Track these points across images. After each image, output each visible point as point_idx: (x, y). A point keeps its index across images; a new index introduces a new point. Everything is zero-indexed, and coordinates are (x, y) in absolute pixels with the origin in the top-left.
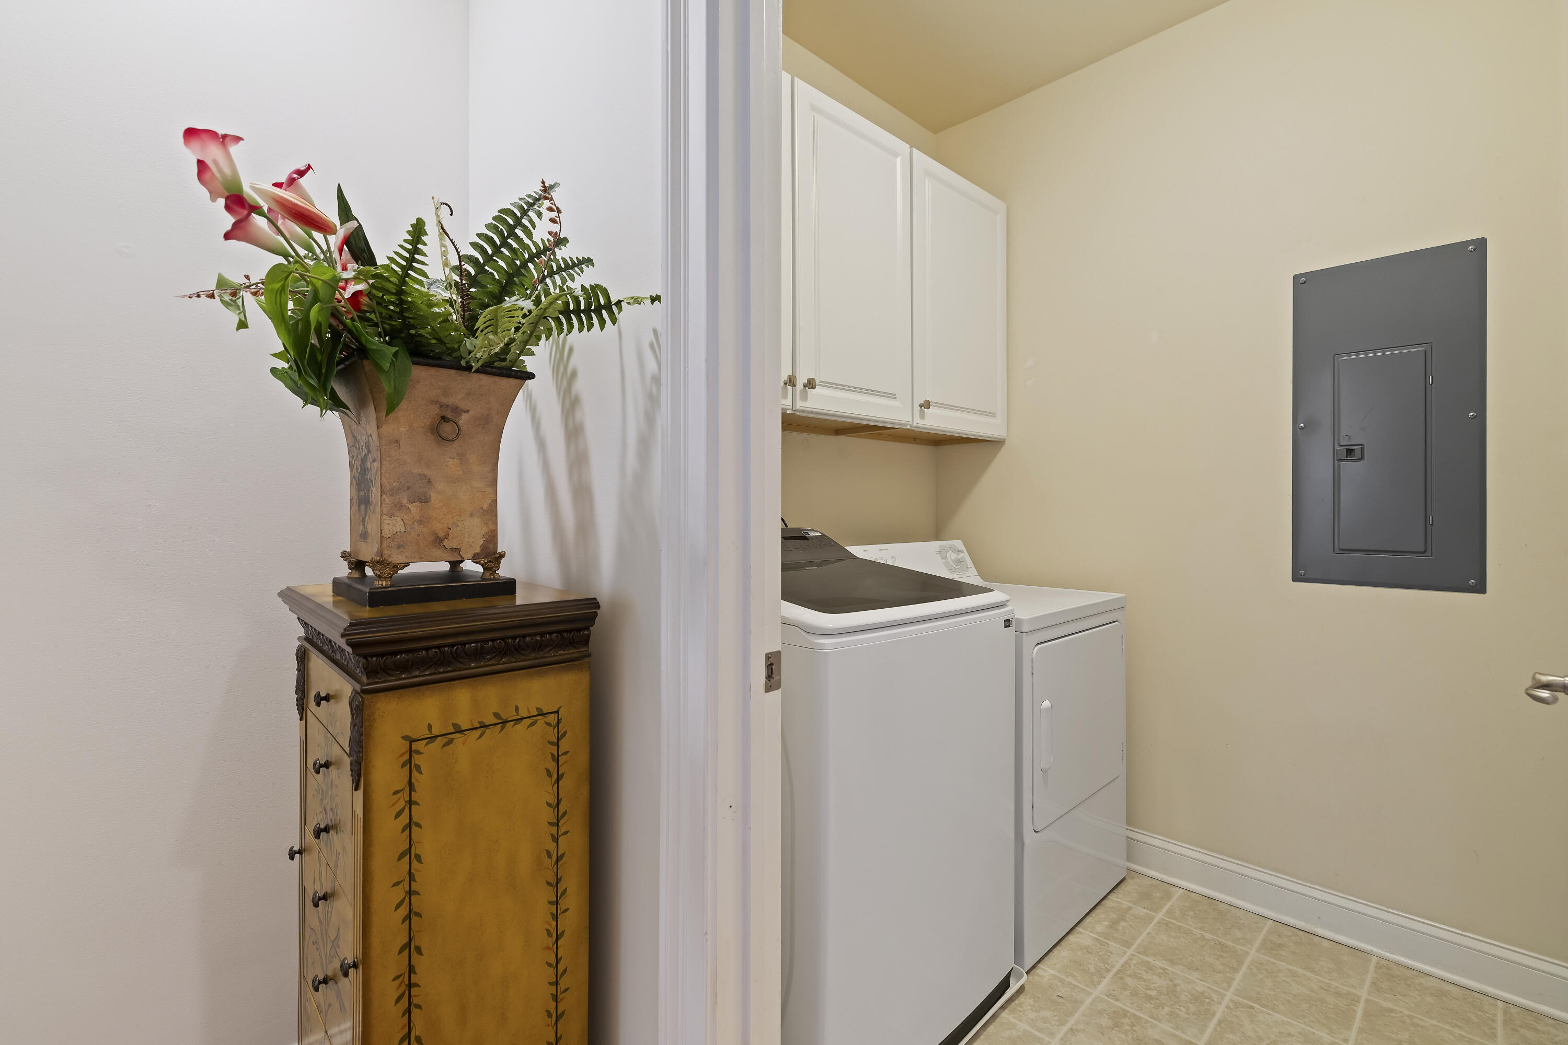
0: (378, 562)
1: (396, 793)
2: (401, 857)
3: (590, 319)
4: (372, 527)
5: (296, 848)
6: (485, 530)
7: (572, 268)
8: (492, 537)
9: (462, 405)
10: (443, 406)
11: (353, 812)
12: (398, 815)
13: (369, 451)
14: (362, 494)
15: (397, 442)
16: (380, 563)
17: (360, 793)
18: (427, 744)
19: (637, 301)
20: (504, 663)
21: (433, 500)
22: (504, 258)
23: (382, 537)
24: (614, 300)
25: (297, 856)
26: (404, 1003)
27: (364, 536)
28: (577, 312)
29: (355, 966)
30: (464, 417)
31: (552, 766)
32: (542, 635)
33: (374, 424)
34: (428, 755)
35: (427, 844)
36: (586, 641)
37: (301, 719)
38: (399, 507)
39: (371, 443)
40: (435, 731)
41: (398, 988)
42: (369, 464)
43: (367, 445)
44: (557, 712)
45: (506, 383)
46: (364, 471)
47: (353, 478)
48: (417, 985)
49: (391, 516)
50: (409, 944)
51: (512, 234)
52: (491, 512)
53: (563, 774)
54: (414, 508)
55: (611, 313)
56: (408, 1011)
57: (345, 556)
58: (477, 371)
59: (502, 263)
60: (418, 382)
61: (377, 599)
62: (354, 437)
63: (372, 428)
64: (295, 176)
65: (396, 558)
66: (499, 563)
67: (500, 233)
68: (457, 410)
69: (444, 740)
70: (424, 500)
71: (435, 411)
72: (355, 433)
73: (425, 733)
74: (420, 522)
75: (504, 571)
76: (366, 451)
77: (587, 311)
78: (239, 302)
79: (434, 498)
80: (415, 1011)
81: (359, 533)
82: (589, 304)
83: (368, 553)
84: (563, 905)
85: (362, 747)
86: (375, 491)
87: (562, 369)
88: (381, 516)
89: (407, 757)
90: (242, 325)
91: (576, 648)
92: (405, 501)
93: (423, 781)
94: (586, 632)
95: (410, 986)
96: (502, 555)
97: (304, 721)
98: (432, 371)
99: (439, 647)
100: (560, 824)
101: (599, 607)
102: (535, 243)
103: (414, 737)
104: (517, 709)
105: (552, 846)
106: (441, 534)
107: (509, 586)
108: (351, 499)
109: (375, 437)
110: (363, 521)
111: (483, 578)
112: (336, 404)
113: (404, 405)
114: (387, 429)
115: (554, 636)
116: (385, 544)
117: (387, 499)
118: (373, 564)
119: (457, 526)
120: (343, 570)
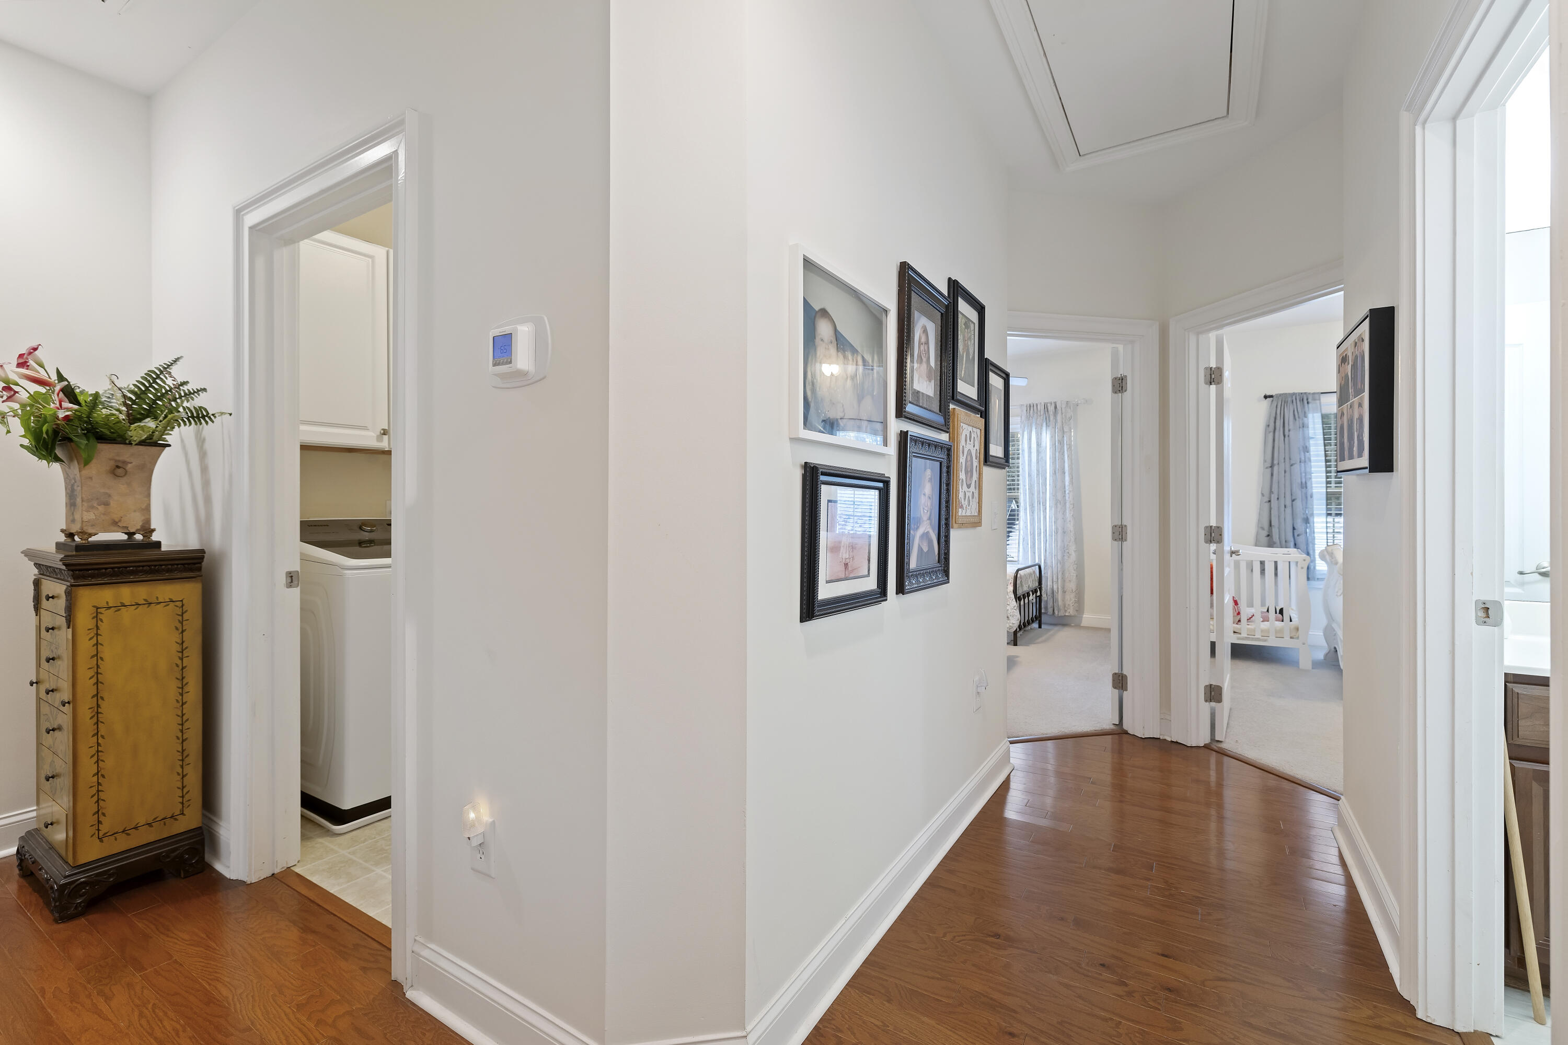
0: (80, 532)
1: (89, 630)
2: (92, 657)
3: (200, 421)
4: (77, 516)
5: (35, 681)
6: (143, 518)
7: (193, 394)
8: (148, 521)
9: (128, 460)
10: (116, 461)
11: (67, 639)
12: (91, 639)
13: (75, 482)
14: (72, 501)
15: (91, 478)
16: (82, 533)
17: (70, 630)
18: (106, 610)
19: (222, 414)
20: (150, 577)
21: (111, 503)
22: (152, 393)
23: (83, 521)
24: (211, 413)
25: (35, 685)
26: (95, 719)
27: (73, 521)
28: (193, 417)
29: (69, 703)
30: (130, 466)
31: (179, 625)
32: (172, 565)
33: (78, 470)
34: (106, 616)
35: (107, 653)
36: (200, 569)
37: (36, 615)
38: (93, 507)
39: (77, 478)
40: (110, 605)
41: (92, 713)
42: (75, 488)
43: (75, 479)
44: (182, 601)
45: (154, 449)
46: (73, 490)
47: (67, 493)
48: (101, 713)
49: (88, 511)
50: (97, 695)
51: (155, 382)
52: (147, 509)
53: (185, 630)
54: (101, 508)
55: (210, 418)
56: (97, 723)
57: (62, 531)
58: (136, 445)
59: (151, 396)
60: (102, 451)
61: (79, 548)
62: (67, 474)
63: (76, 471)
64: (32, 351)
65: (90, 531)
66: (152, 534)
67: (149, 381)
68: (125, 463)
69: (116, 609)
70: (107, 504)
71: (112, 463)
72: (68, 473)
73: (105, 605)
74: (104, 514)
75: (155, 537)
76: (73, 481)
77: (198, 417)
78: (5, 420)
79: (112, 503)
80: (100, 724)
81: (71, 519)
82: (198, 414)
83: (75, 528)
84: (186, 689)
85: (71, 609)
86: (79, 500)
87: (199, 435)
88: (82, 512)
89: (95, 615)
90: (8, 432)
91: (194, 572)
92: (95, 505)
93: (104, 627)
94: (199, 565)
95: (98, 713)
96: (153, 530)
97: (38, 617)
98: (110, 446)
99: (112, 568)
100: (184, 652)
101: (205, 553)
102: (169, 386)
103: (99, 607)
104: (157, 598)
105: (179, 662)
106: (117, 520)
107: (158, 544)
108: (66, 503)
109: (78, 475)
110: (73, 513)
111: (142, 540)
112: (57, 459)
113: (94, 461)
114: (84, 472)
115: (179, 566)
116: (84, 524)
117: (85, 504)
118: (78, 533)
119: (126, 516)
120: (62, 538)
